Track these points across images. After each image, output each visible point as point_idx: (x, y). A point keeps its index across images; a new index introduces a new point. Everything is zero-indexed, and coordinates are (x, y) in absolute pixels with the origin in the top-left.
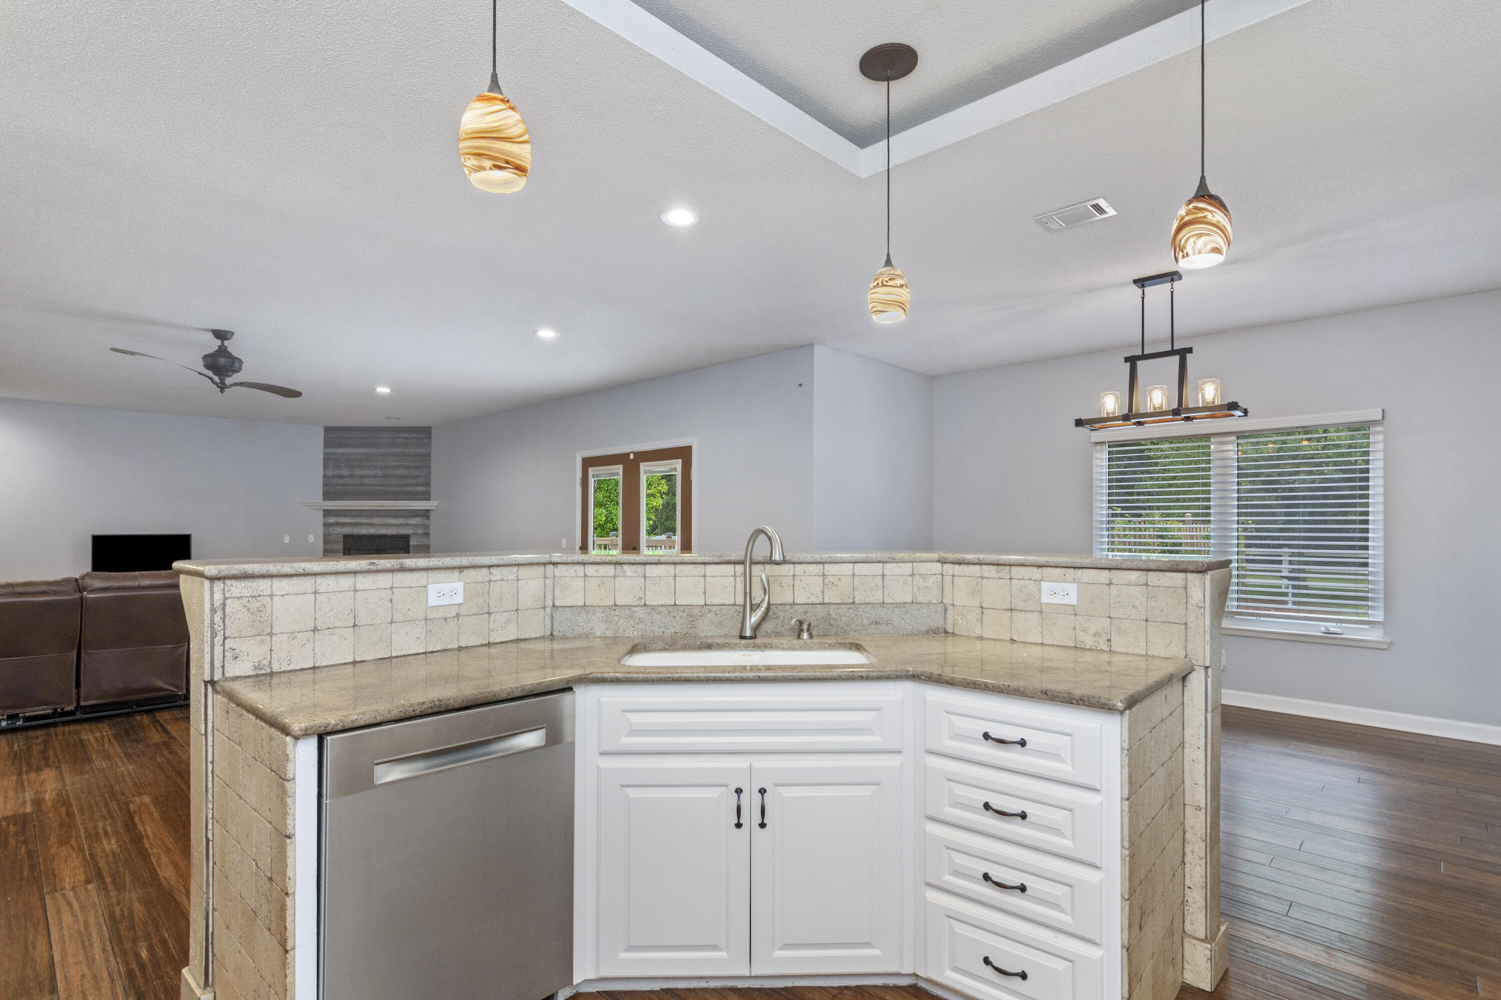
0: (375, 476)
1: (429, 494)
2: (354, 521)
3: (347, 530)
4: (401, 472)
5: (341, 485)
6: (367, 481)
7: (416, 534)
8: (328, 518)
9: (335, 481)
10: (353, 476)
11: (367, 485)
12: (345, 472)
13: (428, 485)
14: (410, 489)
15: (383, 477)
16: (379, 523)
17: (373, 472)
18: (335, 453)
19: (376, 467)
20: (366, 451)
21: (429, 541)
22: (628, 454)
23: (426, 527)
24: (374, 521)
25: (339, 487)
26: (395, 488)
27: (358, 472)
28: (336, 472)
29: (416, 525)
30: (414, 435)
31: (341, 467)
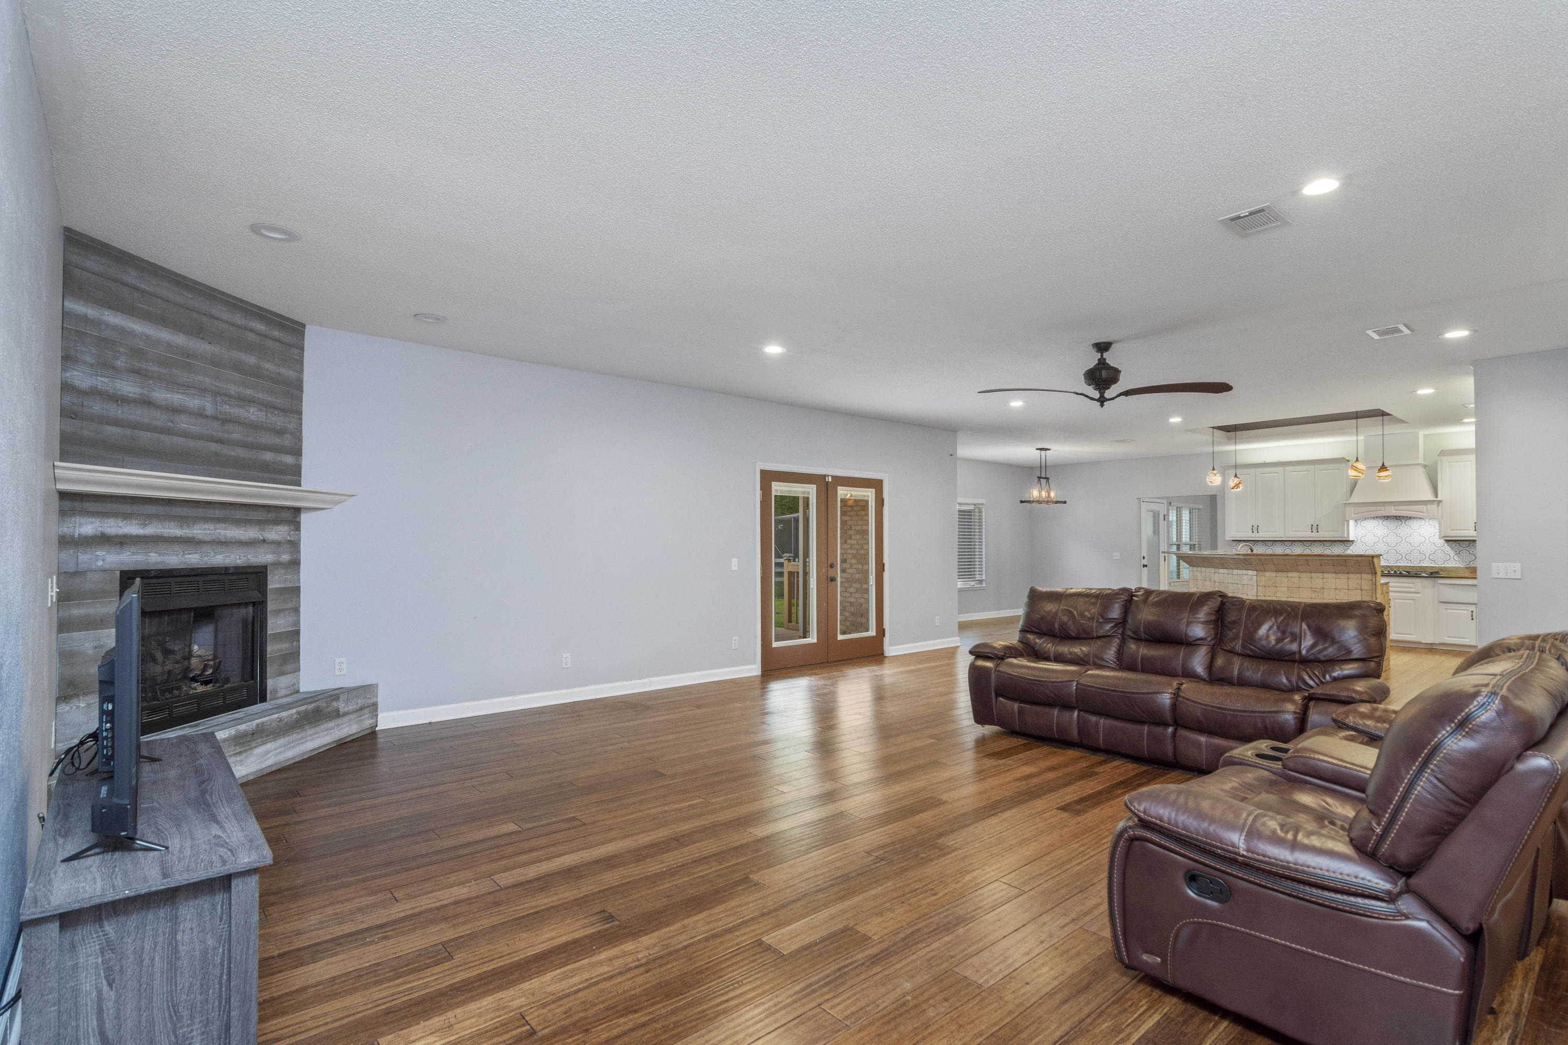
0: (200, 414)
1: (299, 473)
2: (150, 530)
3: (130, 559)
4: (254, 414)
5: (117, 423)
6: (183, 423)
7: (278, 564)
8: (78, 519)
9: (97, 407)
10: (148, 403)
11: (185, 434)
12: (128, 387)
13: (297, 452)
14: (268, 456)
15: (215, 418)
16: (208, 539)
17: (194, 402)
18: (97, 323)
19: (203, 391)
20: (180, 340)
21: (299, 580)
22: (825, 476)
23: (294, 545)
24: (198, 531)
25: (112, 430)
26: (241, 452)
27: (161, 395)
28: (102, 382)
29: (277, 543)
30: (276, 333)
31: (114, 368)
